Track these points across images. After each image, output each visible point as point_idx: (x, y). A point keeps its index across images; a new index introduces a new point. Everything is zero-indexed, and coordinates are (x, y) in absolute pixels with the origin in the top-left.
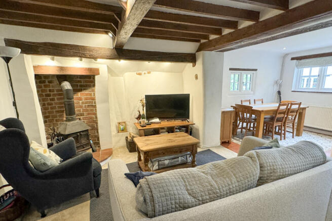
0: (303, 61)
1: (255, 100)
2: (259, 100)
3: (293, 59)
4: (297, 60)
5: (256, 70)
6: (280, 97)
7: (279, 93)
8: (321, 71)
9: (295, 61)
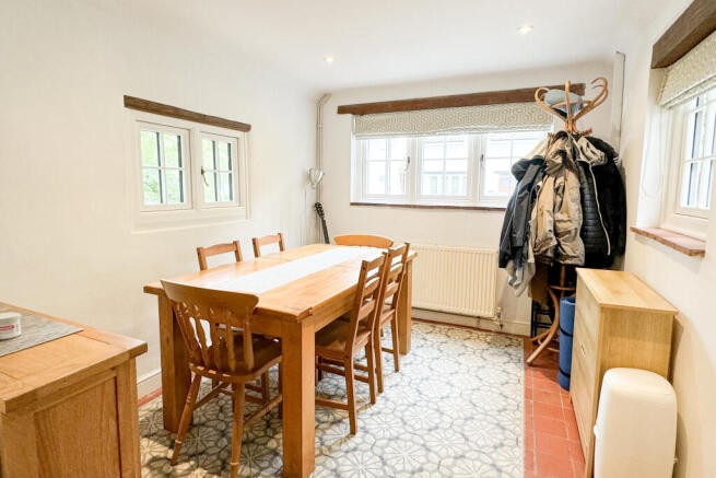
0: (368, 118)
1: (254, 241)
2: (270, 239)
3: (342, 110)
4: (354, 114)
5: (246, 128)
6: (324, 222)
7: (318, 208)
8: (413, 148)
9: (349, 116)
